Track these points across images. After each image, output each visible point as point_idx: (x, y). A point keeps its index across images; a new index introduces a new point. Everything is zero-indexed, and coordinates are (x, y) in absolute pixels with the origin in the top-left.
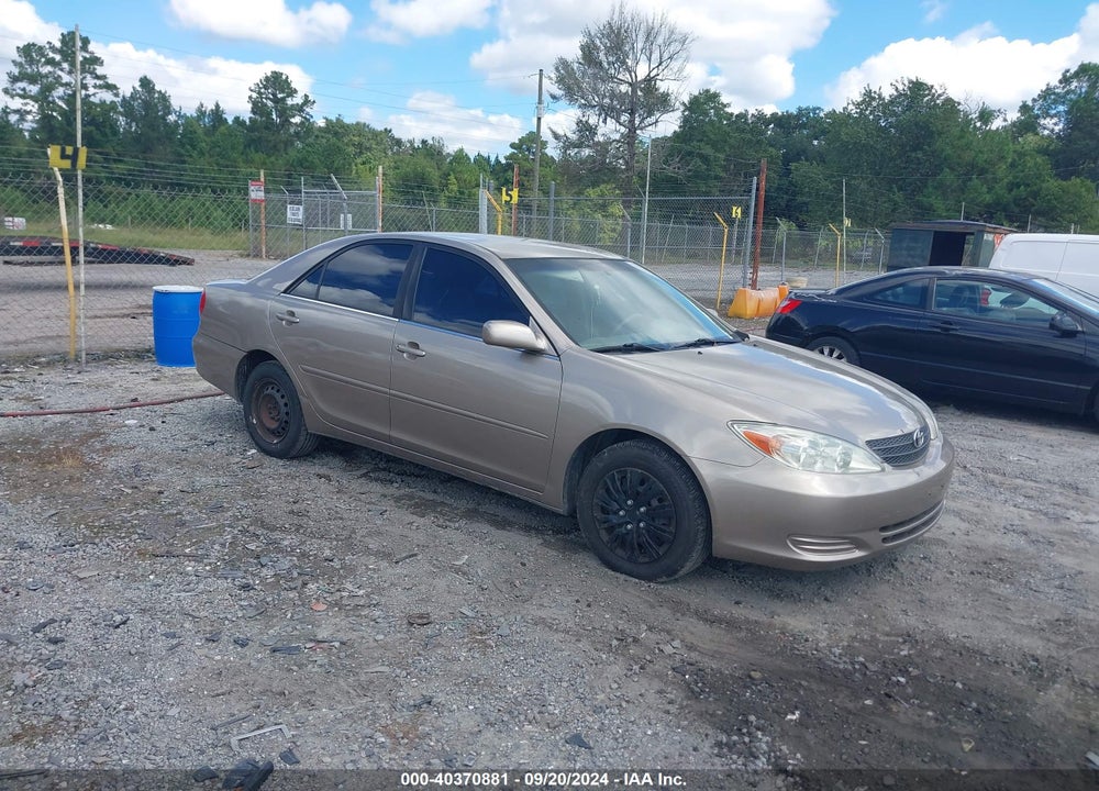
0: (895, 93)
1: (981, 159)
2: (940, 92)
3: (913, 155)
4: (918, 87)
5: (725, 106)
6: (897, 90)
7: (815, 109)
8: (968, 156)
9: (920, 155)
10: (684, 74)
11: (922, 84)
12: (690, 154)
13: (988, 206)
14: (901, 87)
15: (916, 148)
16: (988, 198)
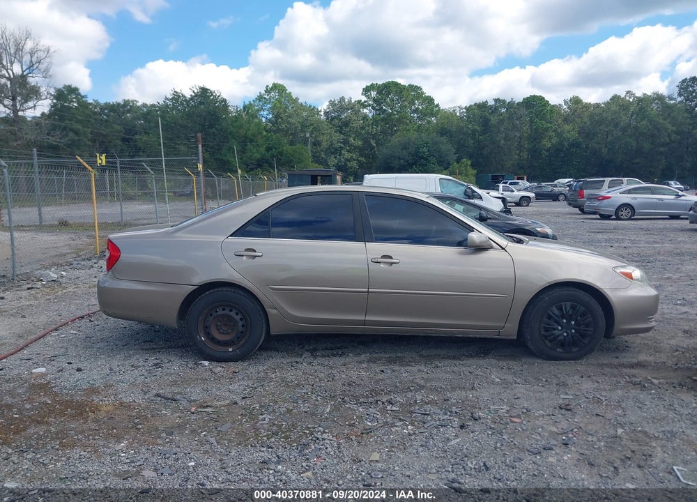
0: (193, 94)
1: (249, 134)
2: (218, 95)
3: (211, 131)
4: (204, 91)
5: (83, 97)
6: (194, 92)
7: (133, 101)
8: (242, 132)
9: (214, 130)
10: (50, 73)
11: (207, 90)
12: (65, 128)
13: (258, 160)
14: (196, 91)
15: (211, 126)
16: (258, 156)
